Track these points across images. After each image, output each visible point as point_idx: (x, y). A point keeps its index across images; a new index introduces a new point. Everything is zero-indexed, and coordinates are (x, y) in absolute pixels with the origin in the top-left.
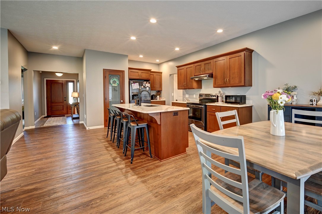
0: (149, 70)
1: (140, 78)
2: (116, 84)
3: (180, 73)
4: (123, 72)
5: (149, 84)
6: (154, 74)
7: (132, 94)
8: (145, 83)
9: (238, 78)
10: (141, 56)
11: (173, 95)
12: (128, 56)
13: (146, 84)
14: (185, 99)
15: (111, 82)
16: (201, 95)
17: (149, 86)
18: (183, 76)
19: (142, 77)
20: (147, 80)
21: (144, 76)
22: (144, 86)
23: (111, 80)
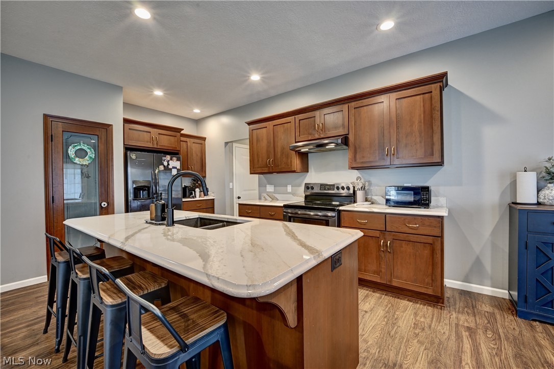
0: (179, 130)
1: (155, 146)
2: (87, 158)
3: (257, 138)
4: (107, 128)
5: (179, 162)
6: (188, 140)
7: (134, 186)
8: (169, 159)
9: (423, 144)
10: (158, 93)
11: (231, 187)
12: (122, 88)
13: (171, 162)
14: (265, 195)
15: (71, 152)
16: (307, 187)
17: (179, 167)
18: (264, 143)
19: (159, 144)
20: (174, 153)
21: (165, 141)
22: (164, 166)
23: (70, 147)
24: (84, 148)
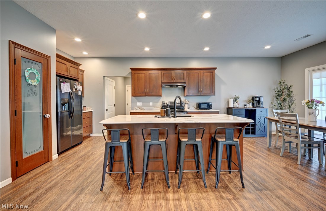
0: (79, 65)
1: (69, 75)
2: (36, 80)
3: (138, 78)
4: (48, 58)
9: (210, 89)
12: (55, 30)
15: (27, 74)
16: (164, 103)
17: (81, 90)
18: (143, 81)
21: (73, 72)
23: (26, 70)
24: (34, 72)
